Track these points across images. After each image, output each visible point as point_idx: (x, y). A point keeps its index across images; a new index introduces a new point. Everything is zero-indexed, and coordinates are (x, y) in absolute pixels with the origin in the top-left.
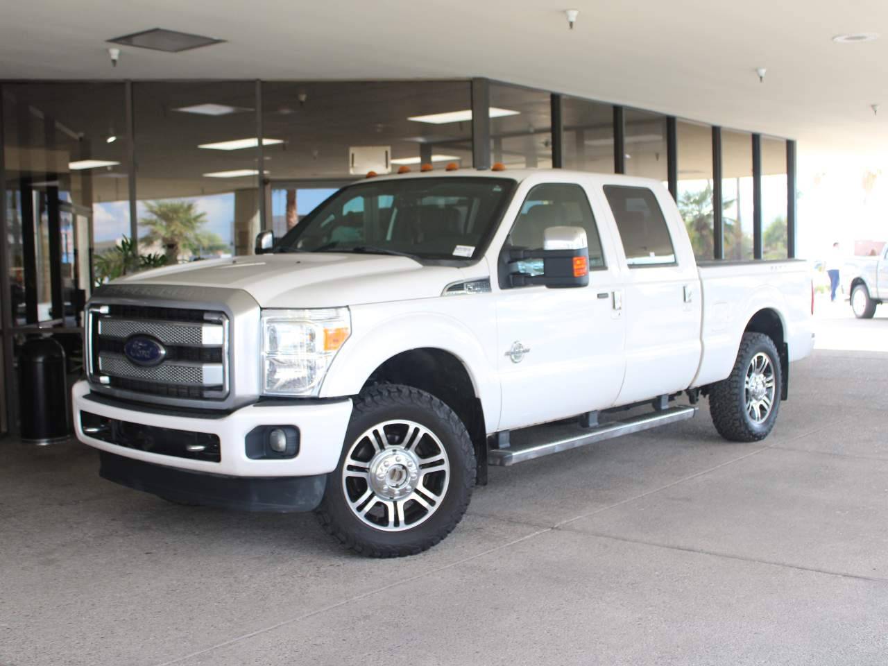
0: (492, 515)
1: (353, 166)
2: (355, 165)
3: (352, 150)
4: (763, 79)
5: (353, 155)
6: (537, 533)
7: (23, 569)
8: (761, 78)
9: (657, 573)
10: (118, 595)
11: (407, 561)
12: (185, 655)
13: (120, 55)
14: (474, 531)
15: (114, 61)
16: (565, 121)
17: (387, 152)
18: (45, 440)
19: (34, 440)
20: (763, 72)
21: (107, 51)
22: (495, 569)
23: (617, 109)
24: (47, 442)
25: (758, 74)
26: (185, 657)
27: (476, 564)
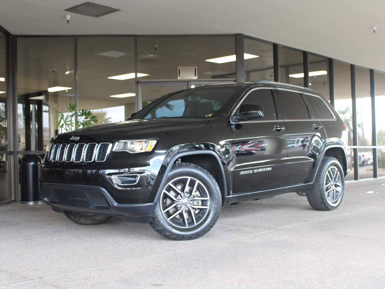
0: (246, 225)
1: (179, 75)
2: (180, 75)
3: (179, 68)
4: (375, 32)
5: (179, 70)
6: (268, 231)
7: (16, 241)
8: (374, 31)
9: (329, 244)
10: (61, 250)
11: (204, 240)
12: (92, 268)
13: (71, 18)
14: (237, 230)
15: (68, 21)
16: (280, 62)
17: (195, 69)
18: (32, 202)
19: (27, 202)
20: (375, 28)
21: (65, 17)
22: (248, 243)
23: (305, 53)
24: (33, 203)
25: (373, 29)
26: (92, 269)
27: (238, 241)
